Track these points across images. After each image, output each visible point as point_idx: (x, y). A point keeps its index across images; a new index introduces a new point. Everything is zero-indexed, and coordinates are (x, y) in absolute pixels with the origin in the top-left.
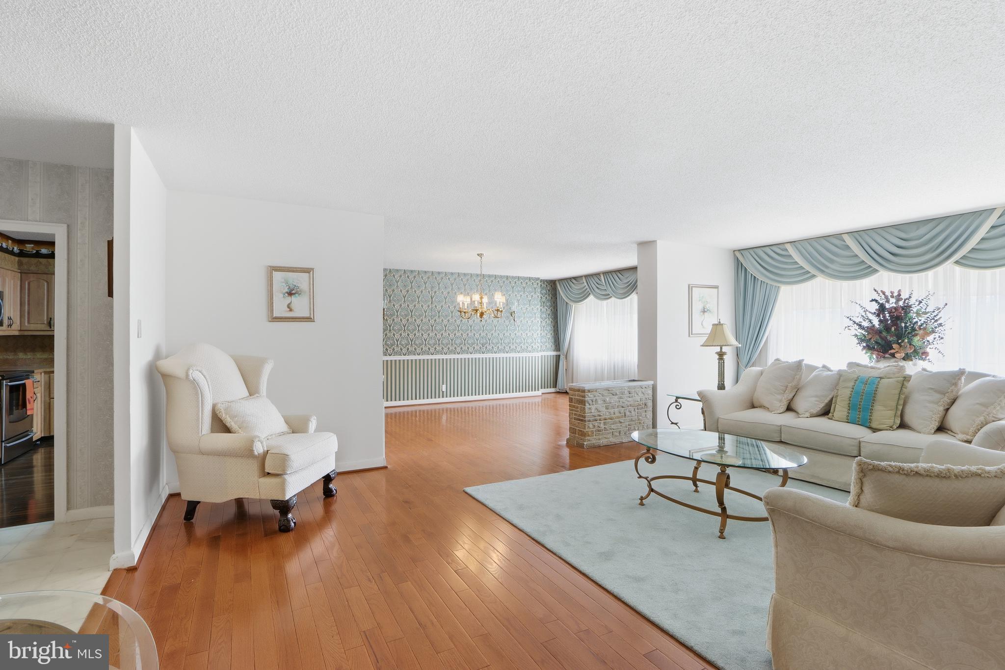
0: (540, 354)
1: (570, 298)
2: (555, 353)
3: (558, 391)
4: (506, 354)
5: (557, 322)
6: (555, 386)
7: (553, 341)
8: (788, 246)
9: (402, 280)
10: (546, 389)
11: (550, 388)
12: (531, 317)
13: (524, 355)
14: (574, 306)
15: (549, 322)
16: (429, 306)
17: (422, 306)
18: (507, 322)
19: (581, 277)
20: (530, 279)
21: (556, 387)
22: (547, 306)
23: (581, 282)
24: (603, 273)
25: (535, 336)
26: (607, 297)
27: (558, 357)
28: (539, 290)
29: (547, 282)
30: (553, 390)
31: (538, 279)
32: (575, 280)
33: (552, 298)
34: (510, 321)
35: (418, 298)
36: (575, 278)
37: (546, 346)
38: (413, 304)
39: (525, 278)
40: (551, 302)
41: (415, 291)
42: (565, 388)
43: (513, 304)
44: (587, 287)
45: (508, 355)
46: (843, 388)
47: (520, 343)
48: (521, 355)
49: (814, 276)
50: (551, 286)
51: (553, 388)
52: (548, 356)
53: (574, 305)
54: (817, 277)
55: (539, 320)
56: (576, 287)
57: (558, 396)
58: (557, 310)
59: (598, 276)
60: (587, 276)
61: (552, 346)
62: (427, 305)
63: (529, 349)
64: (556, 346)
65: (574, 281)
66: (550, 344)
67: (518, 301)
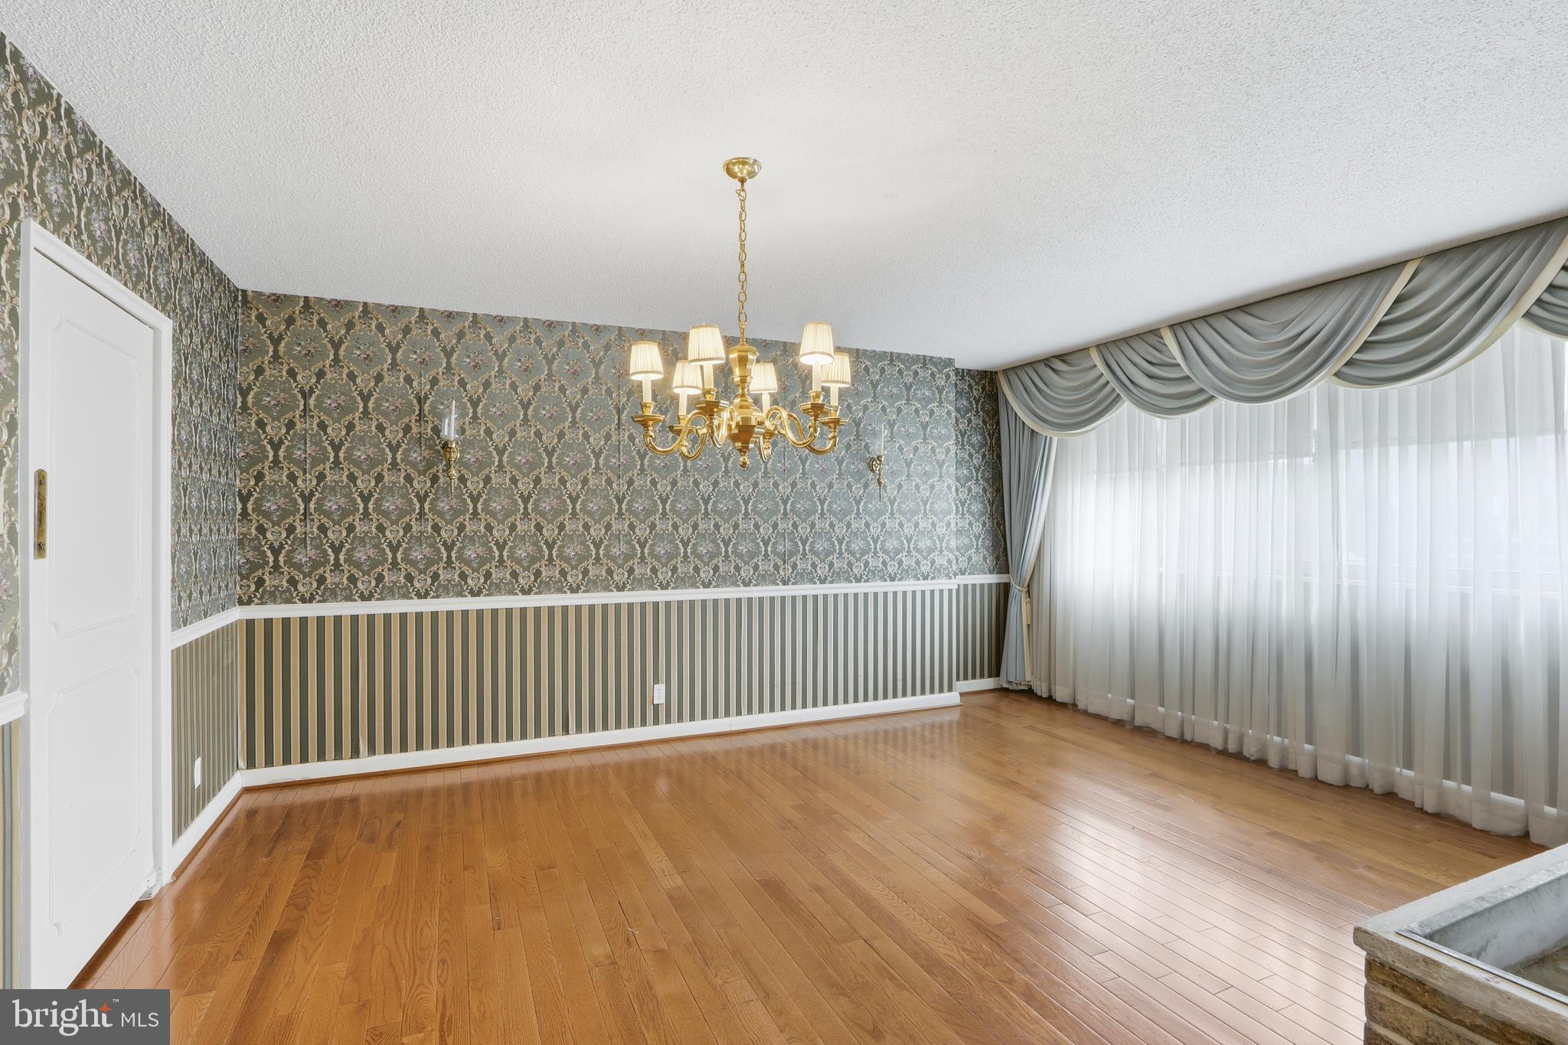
0: (953, 584)
1: (1046, 417)
2: (993, 579)
3: (1005, 685)
4: (854, 584)
5: (999, 490)
6: (995, 671)
7: (988, 543)
9: (518, 353)
10: (970, 682)
11: (982, 676)
12: (927, 475)
13: (909, 585)
14: (1055, 440)
15: (977, 490)
16: (608, 437)
17: (586, 436)
18: (858, 489)
19: (1084, 350)
20: (925, 361)
21: (998, 675)
22: (972, 446)
23: (1086, 364)
24: (1172, 327)
25: (941, 530)
26: (1192, 400)
27: (1004, 590)
28: (952, 396)
29: (972, 377)
30: (987, 683)
31: (949, 362)
32: (1063, 361)
33: (984, 422)
34: (866, 486)
35: (574, 410)
36: (1062, 357)
37: (970, 558)
38: (557, 431)
39: (910, 360)
40: (982, 434)
41: (562, 389)
42: (1028, 678)
43: (875, 434)
44: (1108, 376)
45: (861, 588)
47: (898, 552)
48: (899, 586)
50: (984, 388)
51: (990, 676)
52: (974, 586)
53: (1056, 437)
55: (952, 482)
56: (1064, 383)
57: (1004, 704)
58: (999, 457)
59: (1153, 339)
60: (1104, 346)
61: (985, 559)
62: (603, 432)
63: (925, 568)
64: (997, 559)
65: (1059, 365)
66: (980, 554)
67: (891, 425)
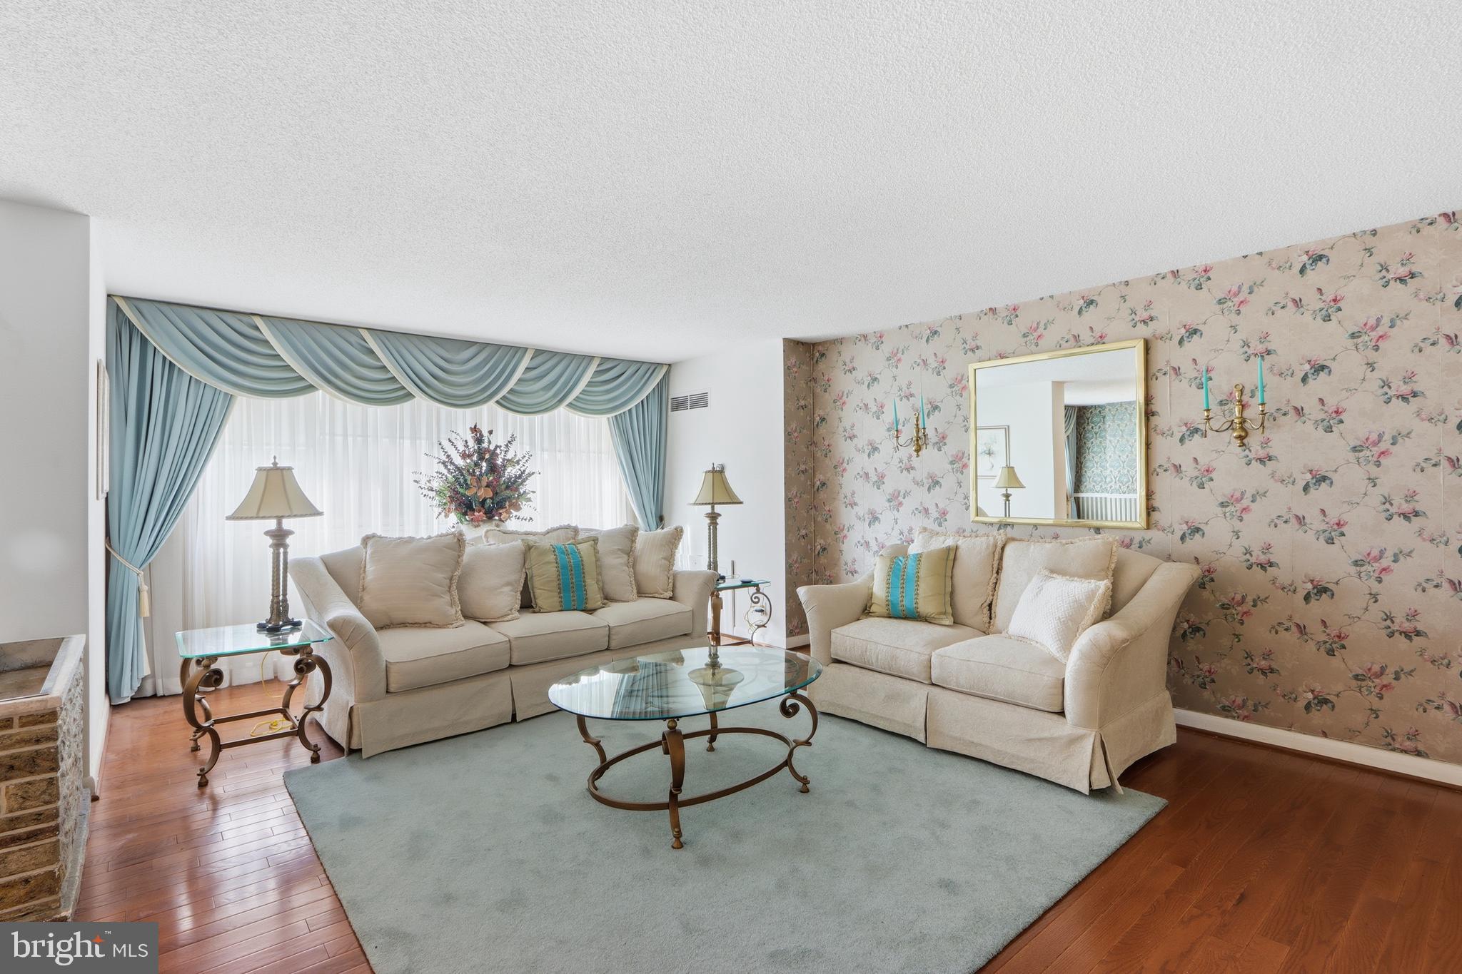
8: (259, 322)
46: (543, 564)
49: (311, 388)
54: (317, 389)
